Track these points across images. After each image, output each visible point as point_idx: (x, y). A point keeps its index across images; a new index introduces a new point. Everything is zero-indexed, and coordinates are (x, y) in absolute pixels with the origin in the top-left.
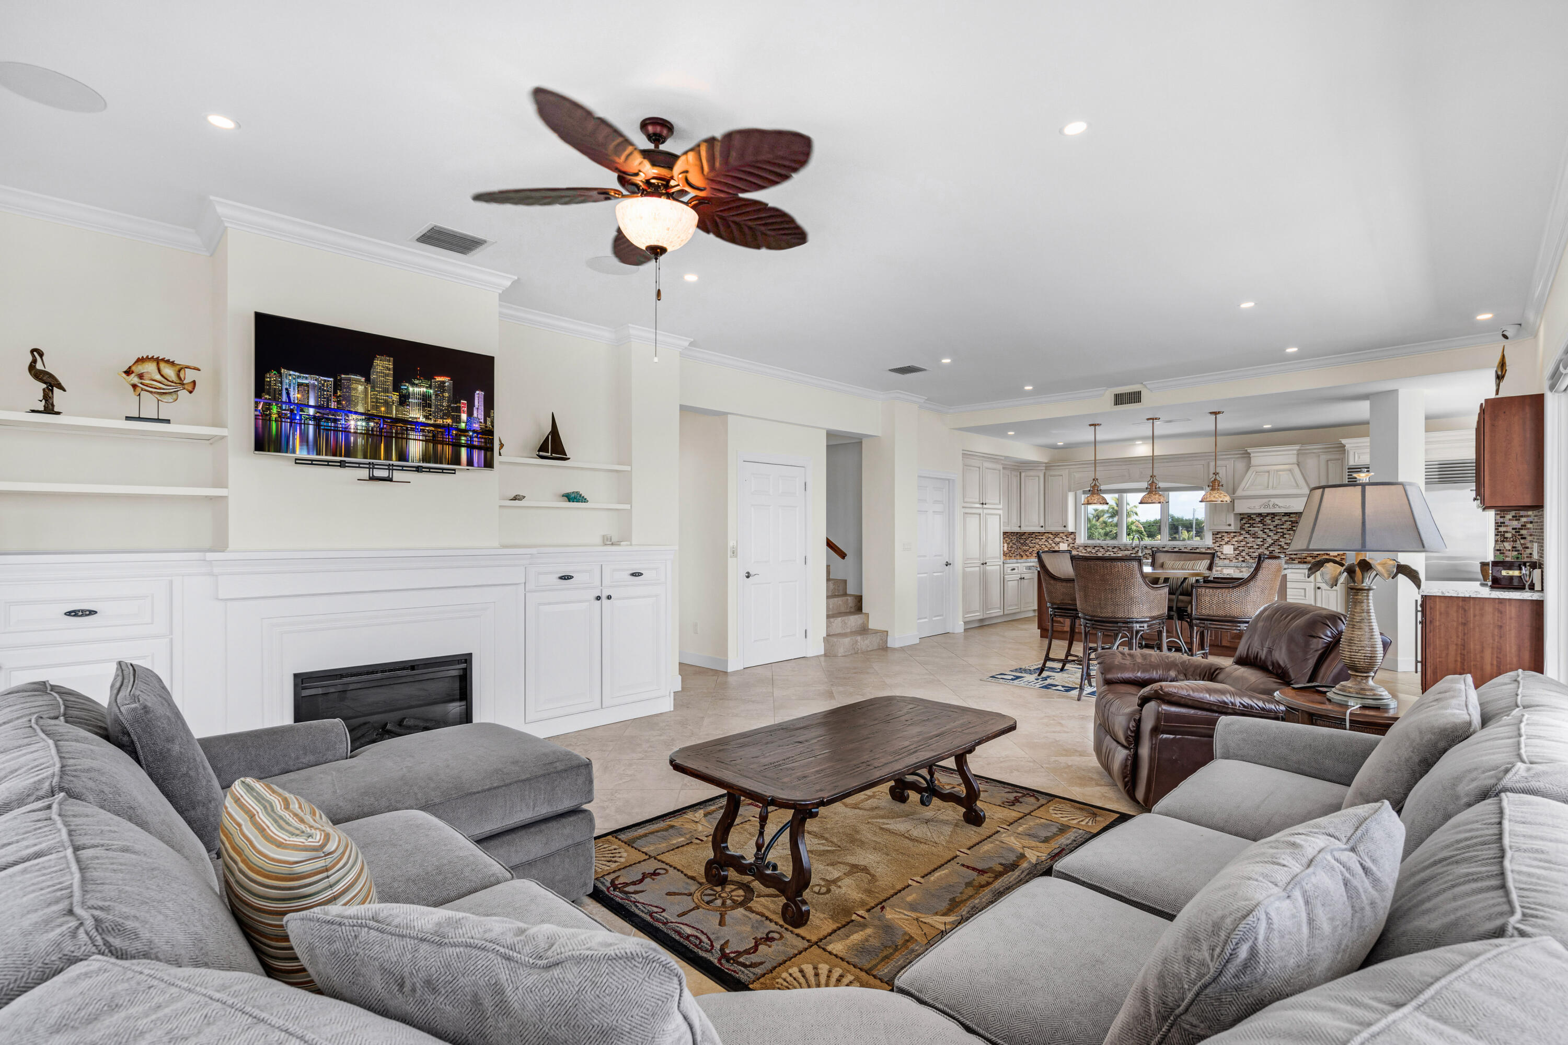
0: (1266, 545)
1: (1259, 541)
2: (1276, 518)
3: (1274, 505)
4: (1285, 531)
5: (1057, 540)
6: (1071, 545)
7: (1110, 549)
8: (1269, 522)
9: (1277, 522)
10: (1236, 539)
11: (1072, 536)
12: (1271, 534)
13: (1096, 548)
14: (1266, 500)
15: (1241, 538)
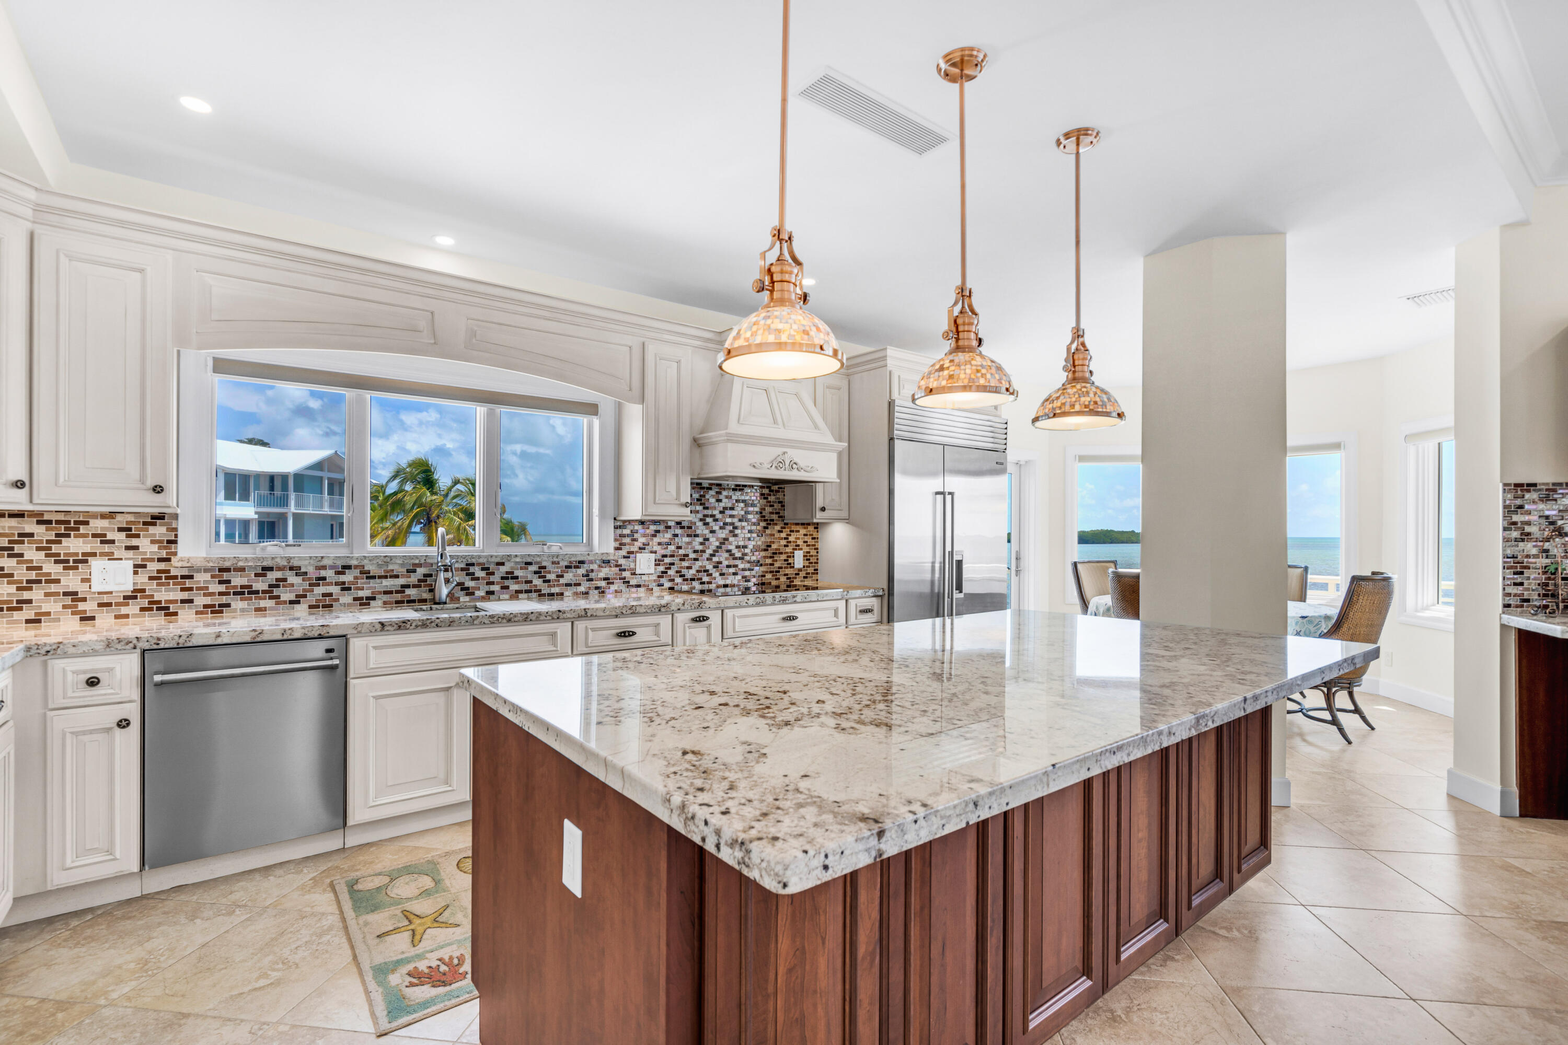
0: (709, 551)
1: (697, 543)
2: (725, 493)
3: (793, 465)
4: (738, 524)
5: (74, 545)
6: (153, 567)
7: (329, 574)
8: (712, 500)
9: (726, 503)
10: (656, 540)
11: (159, 531)
12: (716, 528)
13: (272, 576)
14: (780, 451)
15: (668, 535)
